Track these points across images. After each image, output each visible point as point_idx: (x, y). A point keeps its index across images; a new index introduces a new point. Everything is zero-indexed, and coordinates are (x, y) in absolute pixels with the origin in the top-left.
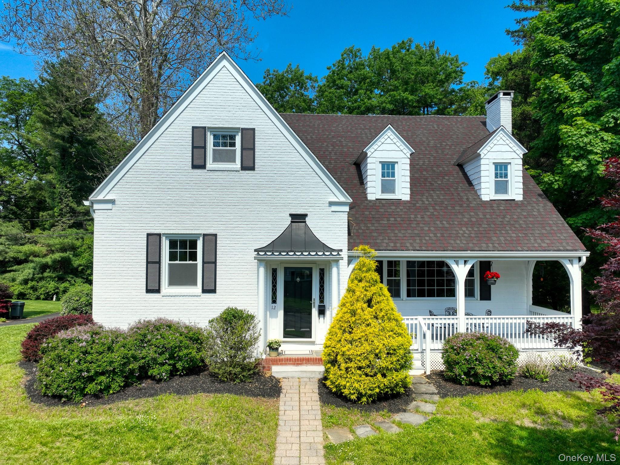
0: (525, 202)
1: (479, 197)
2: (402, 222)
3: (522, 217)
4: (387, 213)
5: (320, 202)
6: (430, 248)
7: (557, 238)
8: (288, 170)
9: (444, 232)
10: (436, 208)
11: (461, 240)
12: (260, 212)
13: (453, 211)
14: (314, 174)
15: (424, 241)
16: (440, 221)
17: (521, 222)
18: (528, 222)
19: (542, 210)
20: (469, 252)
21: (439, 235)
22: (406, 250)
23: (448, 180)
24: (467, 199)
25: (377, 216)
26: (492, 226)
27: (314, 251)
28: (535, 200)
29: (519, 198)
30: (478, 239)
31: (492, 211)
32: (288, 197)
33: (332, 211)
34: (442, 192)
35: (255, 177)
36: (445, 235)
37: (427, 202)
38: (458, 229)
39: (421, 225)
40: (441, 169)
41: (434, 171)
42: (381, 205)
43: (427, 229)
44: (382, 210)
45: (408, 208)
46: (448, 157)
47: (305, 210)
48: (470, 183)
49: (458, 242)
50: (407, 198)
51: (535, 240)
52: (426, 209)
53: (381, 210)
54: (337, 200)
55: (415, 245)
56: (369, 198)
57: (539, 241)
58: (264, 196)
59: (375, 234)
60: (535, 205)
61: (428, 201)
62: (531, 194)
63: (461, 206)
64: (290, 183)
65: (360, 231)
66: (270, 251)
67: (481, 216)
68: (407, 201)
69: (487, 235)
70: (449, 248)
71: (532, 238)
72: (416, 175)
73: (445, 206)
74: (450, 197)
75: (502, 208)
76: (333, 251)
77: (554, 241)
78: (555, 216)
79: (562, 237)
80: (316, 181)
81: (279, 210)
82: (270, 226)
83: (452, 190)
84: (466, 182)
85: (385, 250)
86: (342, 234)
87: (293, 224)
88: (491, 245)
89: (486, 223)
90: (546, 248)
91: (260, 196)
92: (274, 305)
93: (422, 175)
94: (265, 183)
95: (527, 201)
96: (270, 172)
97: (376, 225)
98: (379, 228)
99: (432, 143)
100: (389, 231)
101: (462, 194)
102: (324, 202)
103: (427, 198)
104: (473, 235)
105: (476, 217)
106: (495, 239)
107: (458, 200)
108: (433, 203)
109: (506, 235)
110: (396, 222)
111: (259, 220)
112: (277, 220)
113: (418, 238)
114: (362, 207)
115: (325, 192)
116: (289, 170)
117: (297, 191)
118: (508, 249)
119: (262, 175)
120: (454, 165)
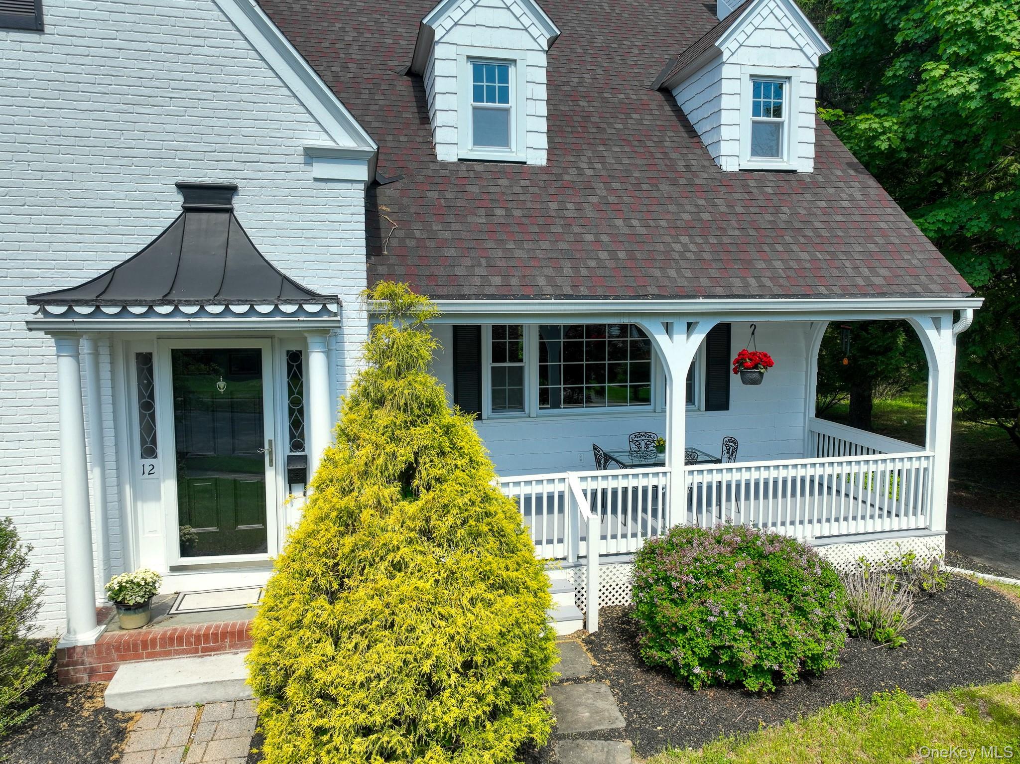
0: (820, 178)
1: (712, 162)
2: (525, 221)
3: (818, 212)
4: (485, 197)
5: (277, 150)
6: (600, 291)
7: (903, 264)
8: (161, 37)
9: (635, 247)
10: (614, 185)
11: (678, 269)
12: (76, 177)
13: (656, 194)
14: (252, 59)
15: (584, 272)
16: (624, 220)
17: (818, 224)
18: (834, 225)
19: (859, 197)
20: (701, 300)
21: (622, 255)
22: (536, 297)
23: (640, 122)
24: (687, 167)
25: (459, 203)
26: (752, 232)
27: (244, 302)
28: (839, 173)
29: (806, 167)
30: (720, 265)
31: (746, 196)
32: (168, 128)
33: (316, 180)
34: (627, 149)
35: (46, 57)
36: (639, 255)
37: (590, 172)
38: (668, 239)
39: (576, 229)
40: (622, 96)
41: (605, 100)
42: (472, 175)
43: (591, 238)
44: (475, 189)
45: (541, 184)
46: (636, 70)
47: (230, 174)
48: (691, 131)
49: (672, 273)
50: (538, 158)
51: (856, 268)
52: (589, 187)
53: (470, 188)
54: (328, 144)
55: (559, 281)
56: (440, 157)
57: (866, 272)
58: (84, 123)
59: (452, 252)
60: (841, 184)
61: (594, 169)
62: (830, 160)
63: (674, 182)
64: (174, 84)
65: (411, 243)
66: (86, 303)
67: (723, 209)
68: (540, 168)
69: (742, 256)
70: (652, 290)
71: (847, 264)
72: (562, 108)
73: (634, 181)
74: (645, 162)
75: (769, 190)
76: (307, 302)
77: (899, 271)
78: (889, 211)
79: (915, 262)
80: (261, 80)
81: (139, 170)
82: (115, 221)
83: (649, 144)
84: (681, 129)
85: (478, 297)
86: (350, 250)
87: (190, 215)
88: (752, 281)
89: (736, 225)
90: (885, 289)
91: (72, 123)
92: (148, 461)
93: (577, 109)
94: (84, 78)
95: (824, 176)
96: (99, 43)
97: (456, 227)
98: (464, 235)
99: (599, 41)
100: (490, 244)
101: (673, 156)
102: (291, 150)
103: (590, 162)
104: (707, 256)
105: (710, 209)
106: (761, 265)
107: (664, 168)
108: (604, 173)
109: (786, 256)
110: (510, 220)
111: (74, 202)
112: (136, 204)
113: (567, 263)
114: (420, 178)
115: (291, 117)
116: (168, 39)
117: (199, 112)
118: (796, 290)
119: (72, 50)
120: (651, 90)
